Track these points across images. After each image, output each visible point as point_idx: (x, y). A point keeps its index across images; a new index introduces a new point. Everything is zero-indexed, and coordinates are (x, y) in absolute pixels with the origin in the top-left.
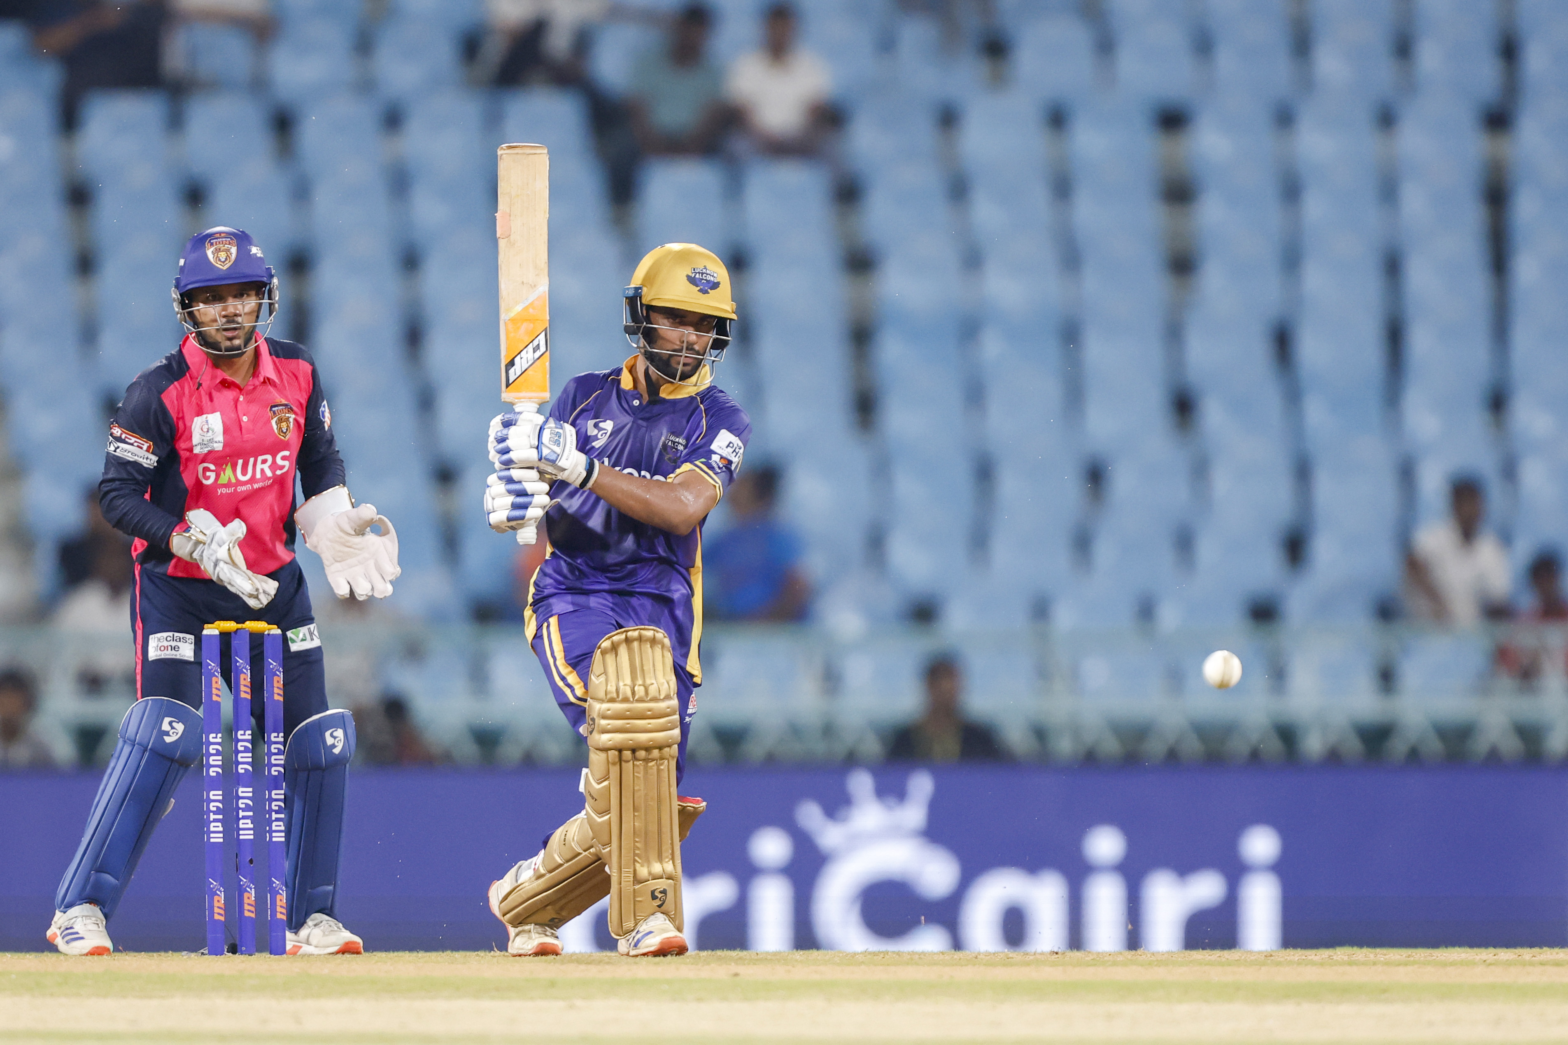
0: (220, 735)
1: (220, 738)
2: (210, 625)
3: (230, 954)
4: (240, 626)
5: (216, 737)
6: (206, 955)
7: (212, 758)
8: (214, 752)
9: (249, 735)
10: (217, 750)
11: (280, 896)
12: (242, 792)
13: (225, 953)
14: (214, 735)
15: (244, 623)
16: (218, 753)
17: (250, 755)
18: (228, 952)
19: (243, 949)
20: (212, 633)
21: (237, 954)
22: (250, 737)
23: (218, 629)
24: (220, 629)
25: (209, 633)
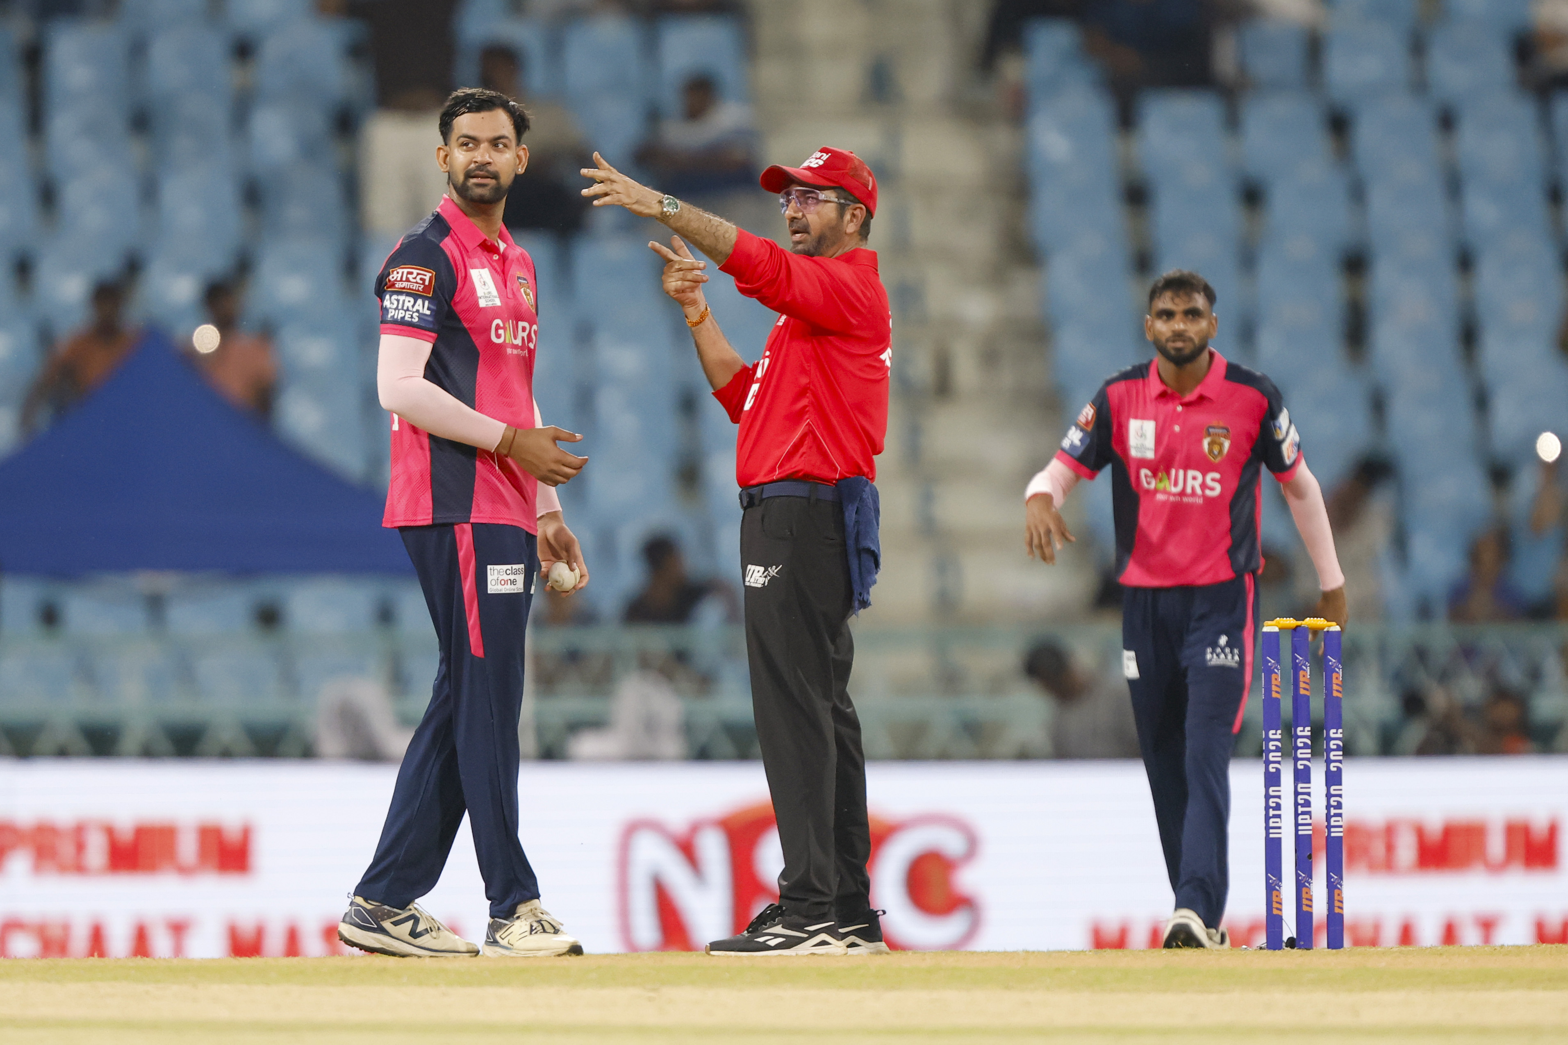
0: (1279, 732)
1: (1280, 734)
2: (1270, 622)
3: (1289, 949)
4: (1299, 623)
5: (1276, 734)
6: (1265, 949)
7: (1271, 754)
8: (1274, 748)
9: (1308, 731)
10: (1277, 746)
11: (1338, 890)
12: (1301, 788)
13: (1284, 947)
14: (1274, 732)
15: (1303, 620)
16: (1278, 749)
17: (1309, 751)
18: (1286, 946)
19: (1302, 943)
20: (1272, 631)
21: (1296, 948)
22: (1309, 734)
23: (1277, 626)
24: (1280, 626)
25: (1269, 631)
